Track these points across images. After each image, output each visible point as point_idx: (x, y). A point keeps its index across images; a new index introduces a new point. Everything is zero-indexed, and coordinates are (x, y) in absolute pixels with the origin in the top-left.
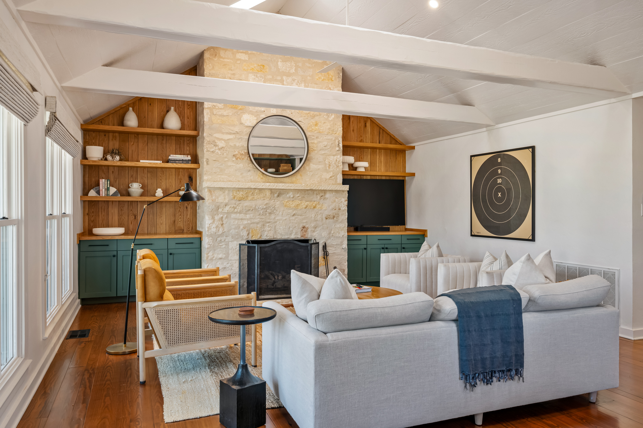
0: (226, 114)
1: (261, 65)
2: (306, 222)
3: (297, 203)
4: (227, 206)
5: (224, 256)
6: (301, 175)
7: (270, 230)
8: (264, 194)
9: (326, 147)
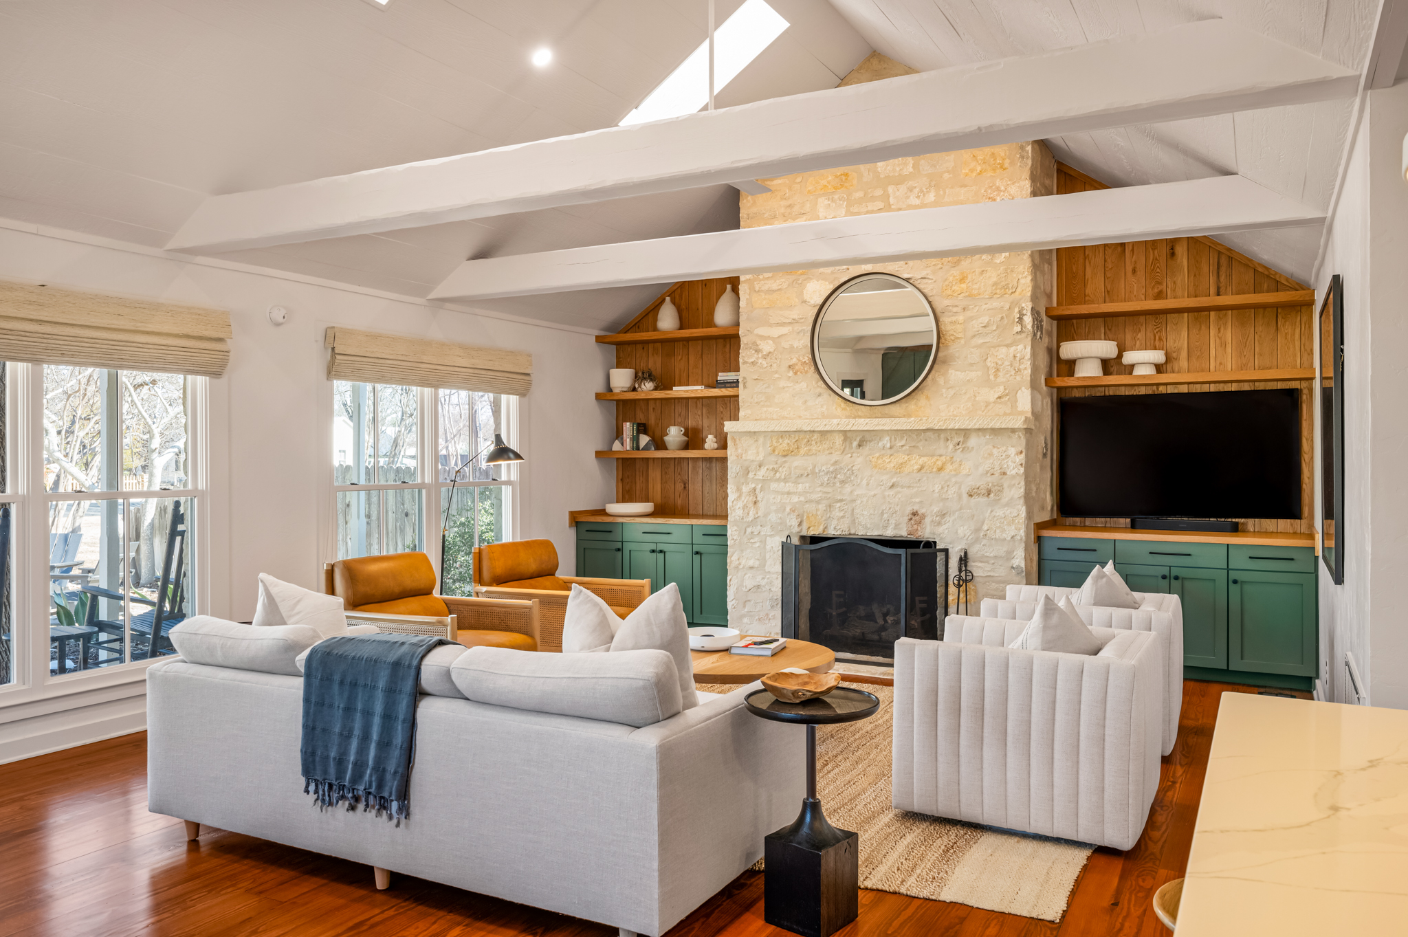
0: (777, 288)
1: (841, 175)
2: (921, 502)
3: (901, 461)
4: (762, 468)
5: (758, 563)
6: (927, 397)
7: (843, 517)
8: (831, 443)
9: (988, 329)
